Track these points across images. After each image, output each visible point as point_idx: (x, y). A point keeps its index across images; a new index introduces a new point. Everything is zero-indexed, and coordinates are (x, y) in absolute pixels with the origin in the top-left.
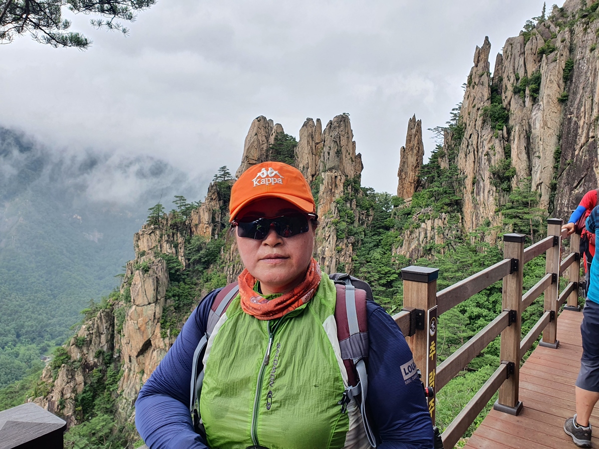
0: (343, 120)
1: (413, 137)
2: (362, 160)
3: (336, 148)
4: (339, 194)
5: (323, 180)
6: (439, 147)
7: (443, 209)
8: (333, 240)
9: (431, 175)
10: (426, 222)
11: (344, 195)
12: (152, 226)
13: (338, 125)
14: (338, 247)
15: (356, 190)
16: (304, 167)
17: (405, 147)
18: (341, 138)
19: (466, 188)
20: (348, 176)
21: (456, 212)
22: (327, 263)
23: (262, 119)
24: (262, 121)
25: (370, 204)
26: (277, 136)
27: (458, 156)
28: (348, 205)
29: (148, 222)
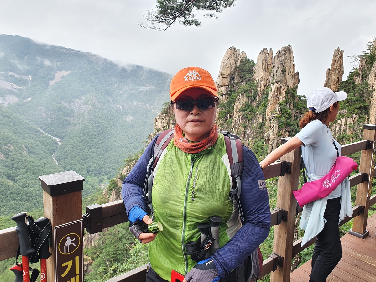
0: (288, 50)
1: (336, 61)
2: (299, 77)
3: (282, 68)
4: (282, 98)
5: (272, 89)
6: (355, 69)
7: (355, 111)
8: (276, 129)
9: (347, 88)
10: (341, 120)
11: (285, 99)
12: (164, 114)
13: (284, 53)
14: (279, 133)
15: (294, 96)
16: (259, 80)
17: (330, 69)
18: (286, 62)
19: (373, 98)
20: (289, 87)
21: (364, 114)
22: (270, 143)
23: (233, 49)
24: (233, 50)
25: (303, 106)
26: (242, 60)
27: (369, 75)
28: (288, 106)
29: (162, 112)
